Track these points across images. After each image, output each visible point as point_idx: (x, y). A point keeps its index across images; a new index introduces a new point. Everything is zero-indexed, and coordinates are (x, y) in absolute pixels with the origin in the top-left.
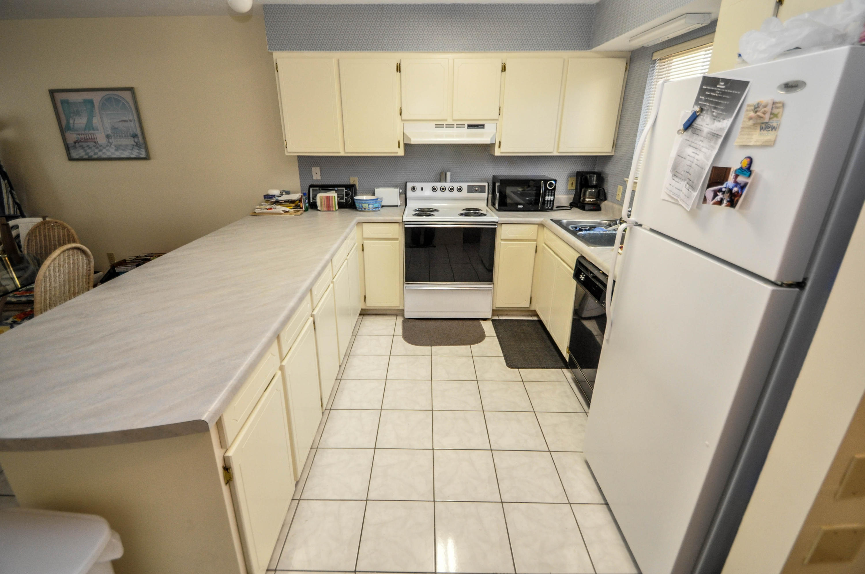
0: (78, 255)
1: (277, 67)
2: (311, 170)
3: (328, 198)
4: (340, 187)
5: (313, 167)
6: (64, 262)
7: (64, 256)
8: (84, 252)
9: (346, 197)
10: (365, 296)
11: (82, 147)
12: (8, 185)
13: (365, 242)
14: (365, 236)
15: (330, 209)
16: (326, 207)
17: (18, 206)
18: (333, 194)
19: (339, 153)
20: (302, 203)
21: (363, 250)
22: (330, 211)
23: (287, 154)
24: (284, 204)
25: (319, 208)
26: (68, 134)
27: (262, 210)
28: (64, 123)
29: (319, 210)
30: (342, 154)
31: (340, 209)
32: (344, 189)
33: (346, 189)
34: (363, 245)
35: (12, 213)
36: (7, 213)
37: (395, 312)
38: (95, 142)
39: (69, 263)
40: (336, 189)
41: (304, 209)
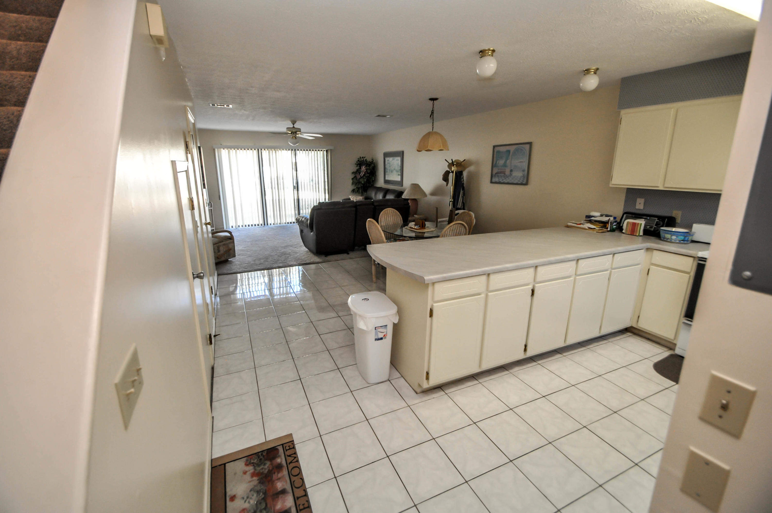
0: (462, 228)
1: (621, 121)
2: (636, 200)
3: (634, 224)
4: (653, 217)
5: (638, 198)
6: (455, 229)
7: (456, 226)
8: (465, 227)
9: (656, 227)
10: (639, 316)
11: (498, 176)
12: (463, 193)
13: (652, 268)
14: (653, 262)
15: (634, 234)
16: (630, 231)
17: (463, 203)
18: (642, 222)
19: (658, 187)
20: (608, 224)
21: (648, 274)
22: (634, 235)
23: (611, 186)
24: (594, 223)
25: (623, 231)
26: (494, 169)
27: (574, 224)
28: (494, 163)
29: (623, 233)
30: (661, 188)
31: (644, 236)
32: (656, 220)
33: (658, 220)
34: (649, 269)
35: (460, 207)
36: (458, 207)
37: (669, 345)
38: (504, 174)
39: (457, 230)
40: (648, 218)
41: (609, 229)
